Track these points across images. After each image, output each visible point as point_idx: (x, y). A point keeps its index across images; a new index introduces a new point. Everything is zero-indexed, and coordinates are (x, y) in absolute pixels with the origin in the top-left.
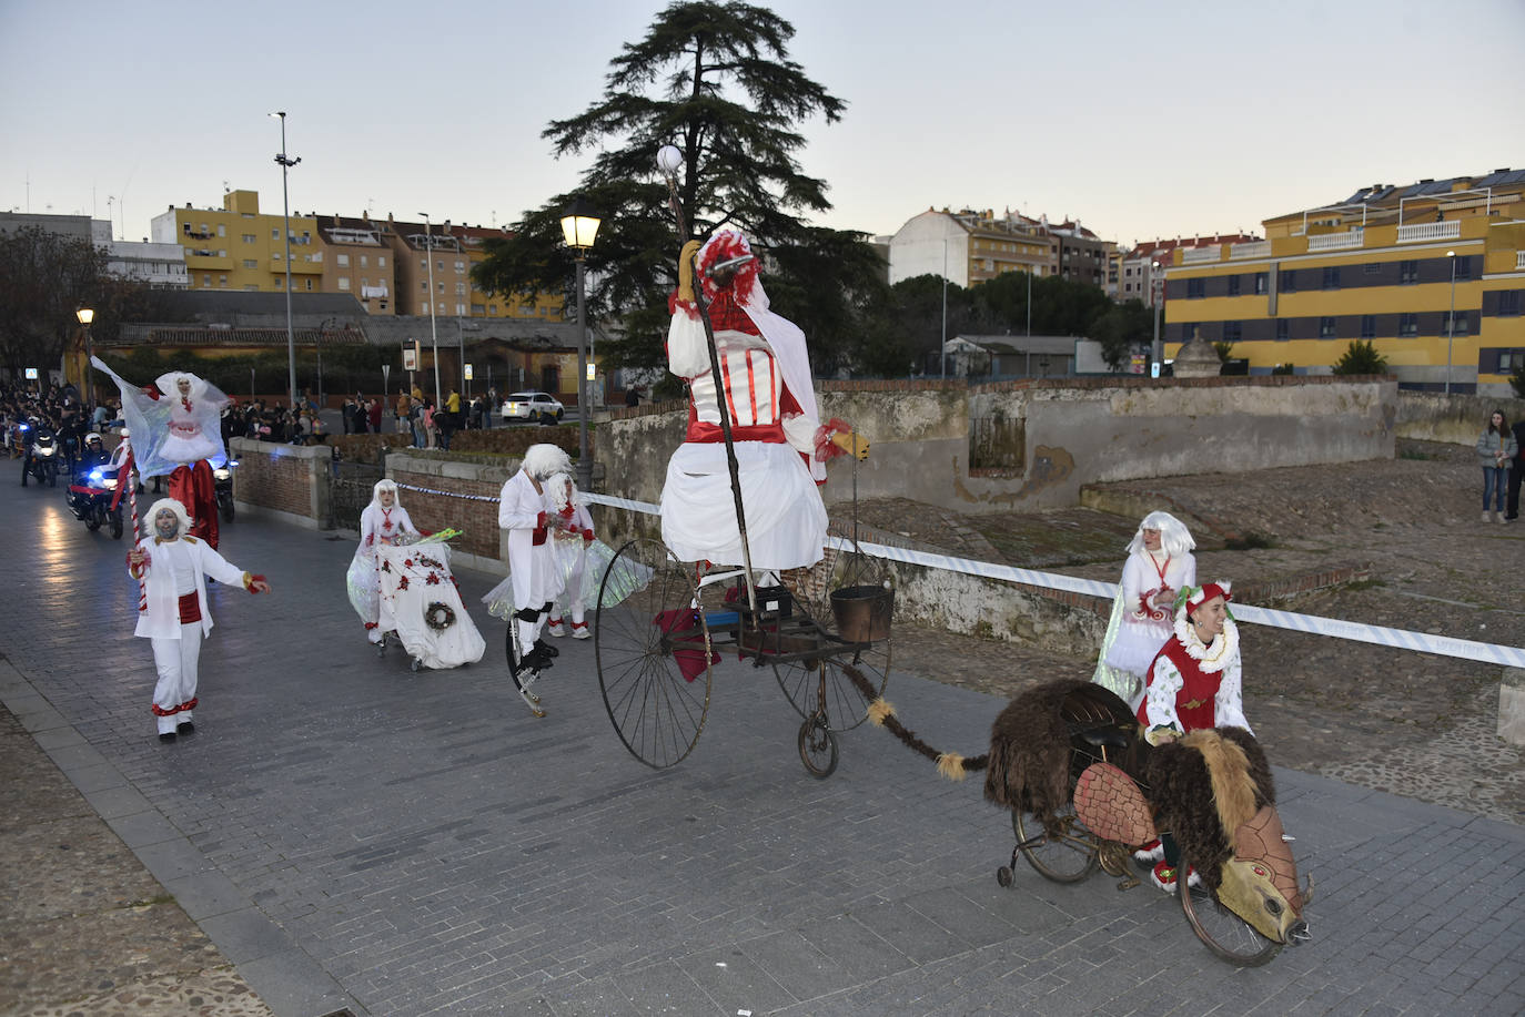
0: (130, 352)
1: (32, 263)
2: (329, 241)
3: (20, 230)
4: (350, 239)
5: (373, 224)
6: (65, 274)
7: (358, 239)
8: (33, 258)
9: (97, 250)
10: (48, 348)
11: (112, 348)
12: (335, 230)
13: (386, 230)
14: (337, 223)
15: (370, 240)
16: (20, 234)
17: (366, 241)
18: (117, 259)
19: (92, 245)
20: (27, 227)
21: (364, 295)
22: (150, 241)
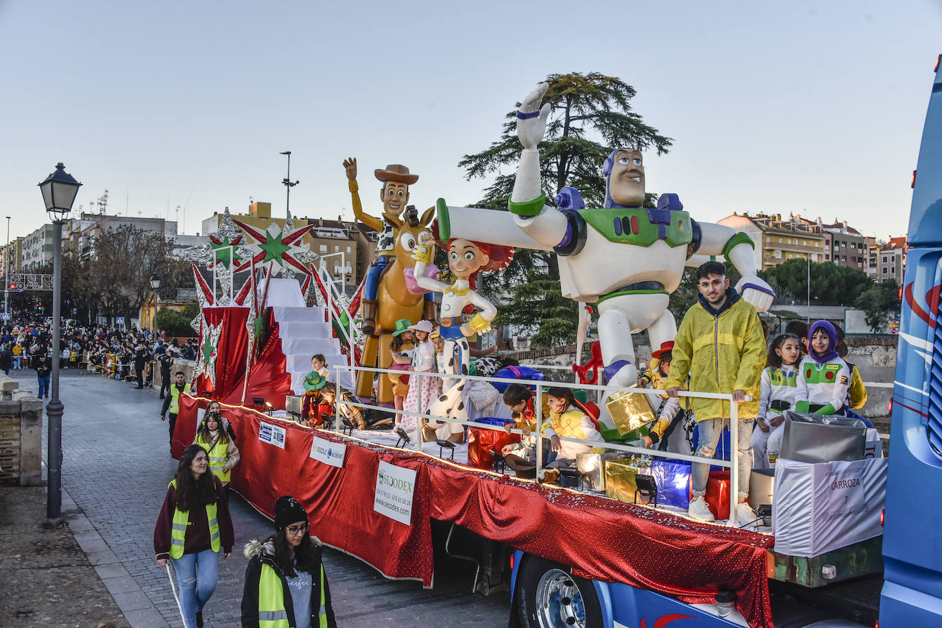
0: (183, 308)
1: (126, 249)
2: (315, 236)
3: (120, 227)
4: (329, 234)
5: (344, 224)
6: (146, 256)
7: (334, 234)
8: (127, 245)
9: (167, 241)
10: (132, 304)
11: (171, 305)
12: (319, 228)
13: (353, 228)
14: (321, 223)
15: (342, 235)
16: (120, 230)
17: (339, 236)
18: (179, 246)
19: (164, 238)
20: (125, 226)
21: (336, 272)
22: (201, 235)
